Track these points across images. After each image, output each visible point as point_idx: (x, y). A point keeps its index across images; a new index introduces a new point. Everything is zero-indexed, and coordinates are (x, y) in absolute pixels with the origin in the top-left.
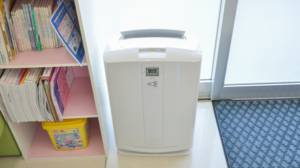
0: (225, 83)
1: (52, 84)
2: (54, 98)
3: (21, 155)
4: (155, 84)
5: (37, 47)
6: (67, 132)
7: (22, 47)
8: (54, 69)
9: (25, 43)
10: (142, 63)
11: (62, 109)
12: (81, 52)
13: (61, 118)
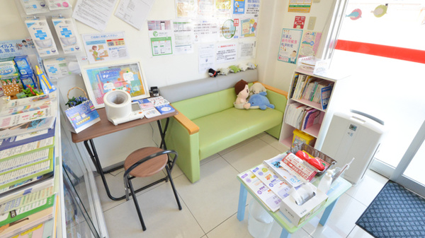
0: (404, 173)
1: (308, 113)
2: (305, 119)
3: (278, 139)
4: (352, 134)
5: (311, 100)
6: (301, 139)
7: (305, 97)
8: (313, 109)
9: (307, 95)
10: (350, 121)
11: (305, 128)
12: (325, 107)
13: (303, 130)
